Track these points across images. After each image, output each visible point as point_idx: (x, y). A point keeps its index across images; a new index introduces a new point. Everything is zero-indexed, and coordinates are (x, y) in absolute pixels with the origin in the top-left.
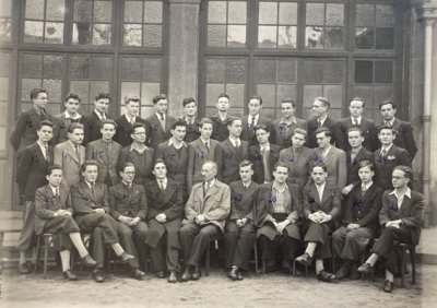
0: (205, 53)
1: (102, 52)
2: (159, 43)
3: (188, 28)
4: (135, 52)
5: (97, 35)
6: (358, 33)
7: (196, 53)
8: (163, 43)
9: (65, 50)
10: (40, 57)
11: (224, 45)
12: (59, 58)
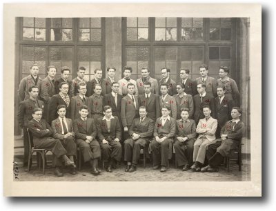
0: (125, 44)
1: (67, 45)
2: (99, 39)
3: (115, 30)
4: (86, 45)
5: (64, 35)
6: (211, 32)
7: (120, 45)
8: (102, 39)
9: (47, 44)
10: (32, 48)
11: (136, 40)
12: (43, 49)
